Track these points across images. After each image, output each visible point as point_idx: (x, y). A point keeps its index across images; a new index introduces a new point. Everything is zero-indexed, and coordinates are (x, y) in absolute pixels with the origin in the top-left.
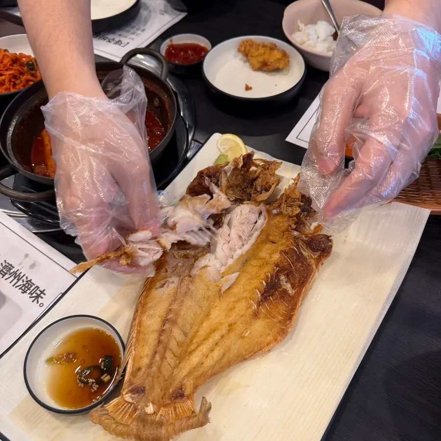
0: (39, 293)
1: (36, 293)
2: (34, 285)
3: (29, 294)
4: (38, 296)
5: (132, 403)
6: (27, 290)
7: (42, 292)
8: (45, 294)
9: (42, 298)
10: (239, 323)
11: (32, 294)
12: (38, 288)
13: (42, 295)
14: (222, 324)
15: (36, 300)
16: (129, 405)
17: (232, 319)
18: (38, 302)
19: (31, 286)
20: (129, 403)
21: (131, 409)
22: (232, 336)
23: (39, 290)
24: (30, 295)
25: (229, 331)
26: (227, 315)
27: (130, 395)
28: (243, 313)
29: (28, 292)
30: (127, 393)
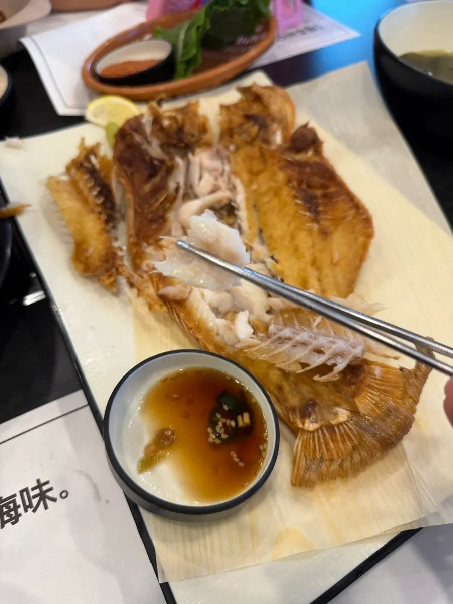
0: (37, 491)
1: (34, 497)
2: (14, 495)
3: (26, 511)
4: (43, 496)
5: (321, 428)
6: (16, 512)
7: (40, 485)
8: (47, 483)
9: (50, 489)
10: (317, 254)
11: (31, 506)
12: (26, 490)
13: (45, 488)
14: (304, 270)
15: (48, 501)
16: (320, 432)
17: (308, 256)
18: (54, 500)
19: (14, 502)
20: (317, 430)
21: (327, 434)
22: (327, 270)
23: (33, 489)
24: (30, 510)
25: (319, 269)
26: (298, 258)
27: (307, 421)
28: (310, 243)
29: (21, 510)
30: (303, 423)
